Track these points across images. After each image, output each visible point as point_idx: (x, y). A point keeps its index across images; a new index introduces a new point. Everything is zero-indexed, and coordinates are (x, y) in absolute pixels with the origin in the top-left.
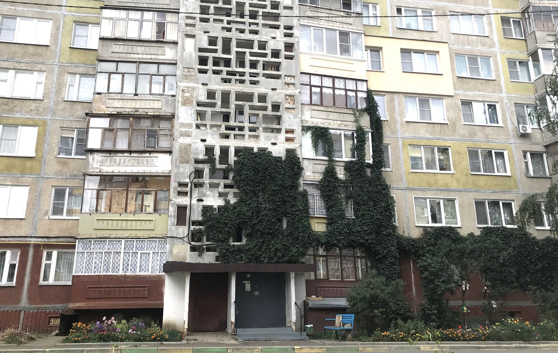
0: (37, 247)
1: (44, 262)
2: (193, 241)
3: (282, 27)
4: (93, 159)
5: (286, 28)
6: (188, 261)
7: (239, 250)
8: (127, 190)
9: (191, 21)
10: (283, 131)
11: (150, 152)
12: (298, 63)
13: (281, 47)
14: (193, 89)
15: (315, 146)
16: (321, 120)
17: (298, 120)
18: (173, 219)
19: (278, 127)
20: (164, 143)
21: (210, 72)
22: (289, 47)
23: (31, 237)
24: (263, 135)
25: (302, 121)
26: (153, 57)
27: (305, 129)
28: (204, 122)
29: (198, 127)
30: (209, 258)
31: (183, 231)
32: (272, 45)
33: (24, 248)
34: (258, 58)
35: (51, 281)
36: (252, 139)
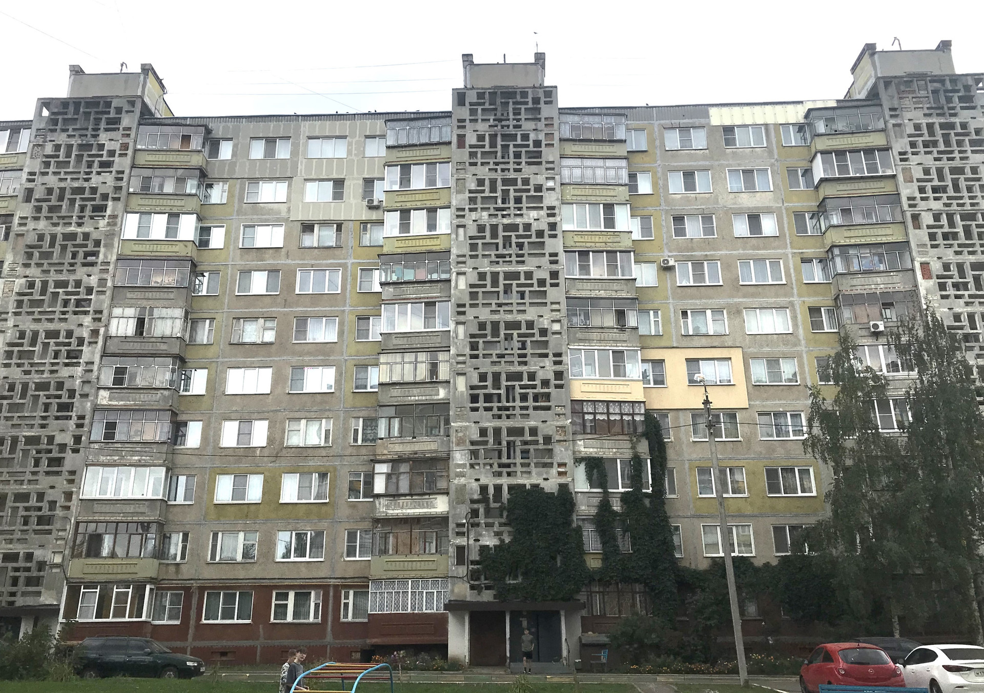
0: (336, 587)
1: (343, 601)
2: (472, 580)
3: (551, 355)
4: (380, 504)
5: (555, 355)
6: (468, 599)
7: (515, 588)
8: (411, 532)
9: (461, 359)
10: (555, 465)
11: (429, 494)
12: (569, 392)
13: (551, 376)
14: (466, 428)
15: (590, 478)
16: (595, 450)
17: (570, 453)
18: (452, 560)
19: (549, 461)
20: (442, 484)
21: (481, 409)
22: (559, 375)
23: (330, 578)
24: (534, 471)
25: (574, 453)
26: (428, 397)
27: (578, 461)
28: (477, 461)
29: (472, 466)
30: (487, 596)
31: (462, 571)
32: (541, 375)
33: (325, 588)
34: (528, 391)
35: (350, 618)
36: (525, 475)
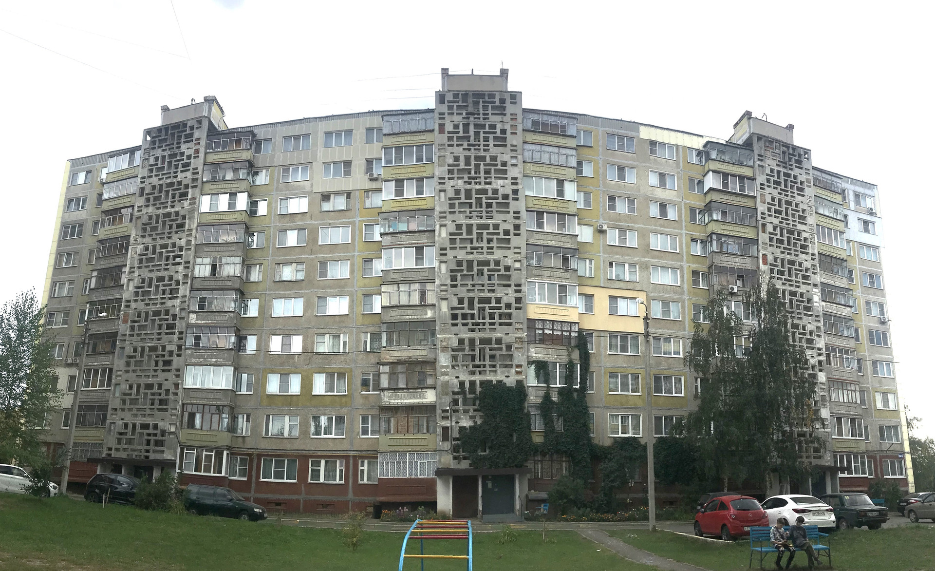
0: (355, 457)
1: (360, 468)
2: (455, 452)
3: (513, 286)
4: (384, 395)
5: (516, 285)
6: (452, 467)
7: (484, 457)
8: (408, 417)
9: (444, 288)
10: (514, 366)
11: (422, 388)
12: (525, 312)
13: (513, 301)
14: (449, 338)
15: (538, 376)
16: (543, 355)
17: (525, 357)
18: (439, 437)
19: (510, 363)
20: (430, 381)
21: (460, 325)
22: (518, 300)
23: (350, 451)
24: (499, 370)
25: (528, 357)
26: (419, 317)
27: (530, 363)
28: (457, 363)
29: (453, 367)
30: (465, 465)
31: (447, 445)
32: (505, 300)
33: (347, 458)
34: (495, 311)
35: (366, 481)
36: (492, 374)
